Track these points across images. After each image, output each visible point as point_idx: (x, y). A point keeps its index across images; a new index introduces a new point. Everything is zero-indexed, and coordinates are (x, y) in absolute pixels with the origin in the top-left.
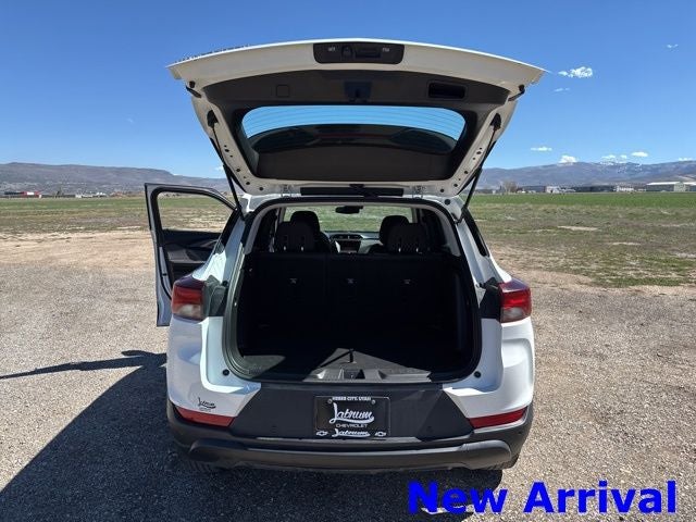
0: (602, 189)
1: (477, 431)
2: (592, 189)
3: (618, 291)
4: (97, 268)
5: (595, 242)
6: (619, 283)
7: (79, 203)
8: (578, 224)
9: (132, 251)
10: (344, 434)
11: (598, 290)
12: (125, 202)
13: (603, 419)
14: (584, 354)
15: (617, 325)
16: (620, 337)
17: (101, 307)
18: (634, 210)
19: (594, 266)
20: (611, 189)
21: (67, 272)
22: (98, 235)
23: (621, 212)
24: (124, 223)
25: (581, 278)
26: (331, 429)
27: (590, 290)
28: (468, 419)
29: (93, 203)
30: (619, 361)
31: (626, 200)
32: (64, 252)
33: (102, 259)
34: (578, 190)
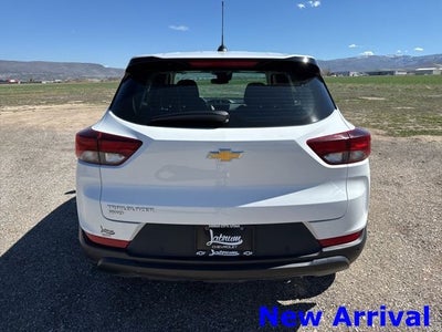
0: (386, 73)
1: (324, 250)
2: (380, 73)
3: (403, 139)
4: (51, 128)
5: (385, 107)
6: (404, 134)
7: (44, 86)
8: (373, 96)
9: (75, 117)
10: (218, 253)
11: (390, 139)
12: (74, 86)
13: (405, 230)
14: (386, 183)
15: (406, 162)
16: (409, 171)
17: (51, 155)
18: (408, 86)
19: (386, 123)
20: (392, 73)
21: (30, 131)
22: (54, 106)
23: (399, 87)
24: (72, 99)
25: (378, 131)
26: (208, 250)
27: (385, 139)
28: (318, 241)
29: (53, 87)
30: (411, 188)
31: (403, 80)
32: (30, 118)
33: (55, 122)
34: (371, 74)
